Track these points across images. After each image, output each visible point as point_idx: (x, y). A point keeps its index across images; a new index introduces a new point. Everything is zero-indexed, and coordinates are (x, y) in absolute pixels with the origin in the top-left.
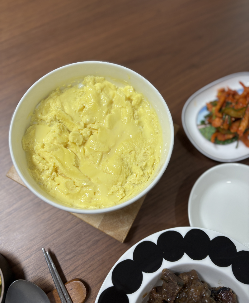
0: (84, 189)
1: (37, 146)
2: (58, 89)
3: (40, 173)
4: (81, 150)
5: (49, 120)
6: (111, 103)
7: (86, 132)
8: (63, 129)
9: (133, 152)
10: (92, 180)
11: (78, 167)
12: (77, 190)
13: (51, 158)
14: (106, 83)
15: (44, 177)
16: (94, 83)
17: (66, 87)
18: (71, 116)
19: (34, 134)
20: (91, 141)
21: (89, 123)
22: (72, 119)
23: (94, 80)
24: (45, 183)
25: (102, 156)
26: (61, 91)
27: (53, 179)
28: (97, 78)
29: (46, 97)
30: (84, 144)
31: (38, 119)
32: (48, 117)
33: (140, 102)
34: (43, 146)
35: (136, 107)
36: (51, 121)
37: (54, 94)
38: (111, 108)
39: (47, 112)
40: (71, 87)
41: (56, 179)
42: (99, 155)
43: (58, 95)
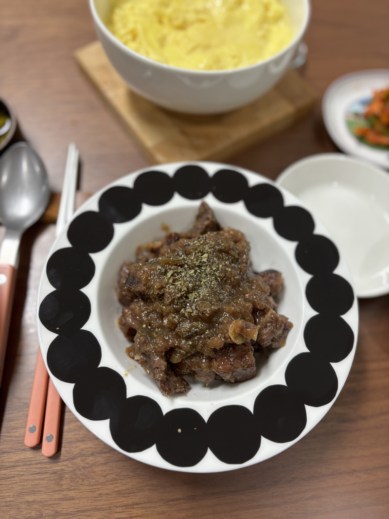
4: (174, 33)
7: (192, 17)
30: (182, 28)
34: (133, 9)
35: (271, 21)
42: (194, 44)
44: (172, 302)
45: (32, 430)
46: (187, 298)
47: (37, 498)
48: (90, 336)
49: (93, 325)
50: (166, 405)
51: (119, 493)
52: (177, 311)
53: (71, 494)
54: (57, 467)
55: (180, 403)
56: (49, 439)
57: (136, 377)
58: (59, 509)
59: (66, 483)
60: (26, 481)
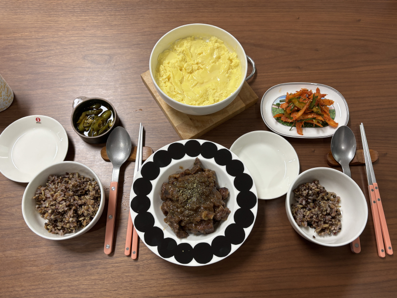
0: (178, 95)
1: (166, 62)
2: (193, 37)
3: (160, 76)
4: (188, 75)
5: (179, 52)
6: (219, 58)
7: (195, 67)
8: (184, 60)
9: (215, 90)
10: (185, 93)
11: (181, 83)
12: (174, 93)
13: (170, 71)
14: (223, 45)
15: (161, 79)
16: (216, 42)
17: (199, 38)
19: (168, 55)
20: (196, 73)
21: (200, 63)
22: (192, 57)
23: (217, 40)
24: (160, 82)
25: (197, 84)
26: (195, 39)
27: (165, 83)
28: (219, 40)
29: (184, 38)
30: (191, 73)
31: (174, 48)
32: (179, 49)
33: (237, 66)
34: (168, 63)
35: (233, 67)
36: (180, 52)
37: (190, 38)
38: (218, 61)
39: (180, 47)
40: (202, 39)
41: (167, 83)
42: (196, 82)
43: (192, 40)
44: (181, 203)
45: (127, 249)
46: (187, 201)
47: (130, 274)
48: (150, 214)
49: (151, 210)
50: (179, 241)
51: (160, 274)
52: (183, 207)
53: (143, 273)
54: (137, 263)
55: (184, 241)
56: (134, 253)
57: (168, 231)
58: (138, 279)
59: (140, 269)
60: (125, 268)
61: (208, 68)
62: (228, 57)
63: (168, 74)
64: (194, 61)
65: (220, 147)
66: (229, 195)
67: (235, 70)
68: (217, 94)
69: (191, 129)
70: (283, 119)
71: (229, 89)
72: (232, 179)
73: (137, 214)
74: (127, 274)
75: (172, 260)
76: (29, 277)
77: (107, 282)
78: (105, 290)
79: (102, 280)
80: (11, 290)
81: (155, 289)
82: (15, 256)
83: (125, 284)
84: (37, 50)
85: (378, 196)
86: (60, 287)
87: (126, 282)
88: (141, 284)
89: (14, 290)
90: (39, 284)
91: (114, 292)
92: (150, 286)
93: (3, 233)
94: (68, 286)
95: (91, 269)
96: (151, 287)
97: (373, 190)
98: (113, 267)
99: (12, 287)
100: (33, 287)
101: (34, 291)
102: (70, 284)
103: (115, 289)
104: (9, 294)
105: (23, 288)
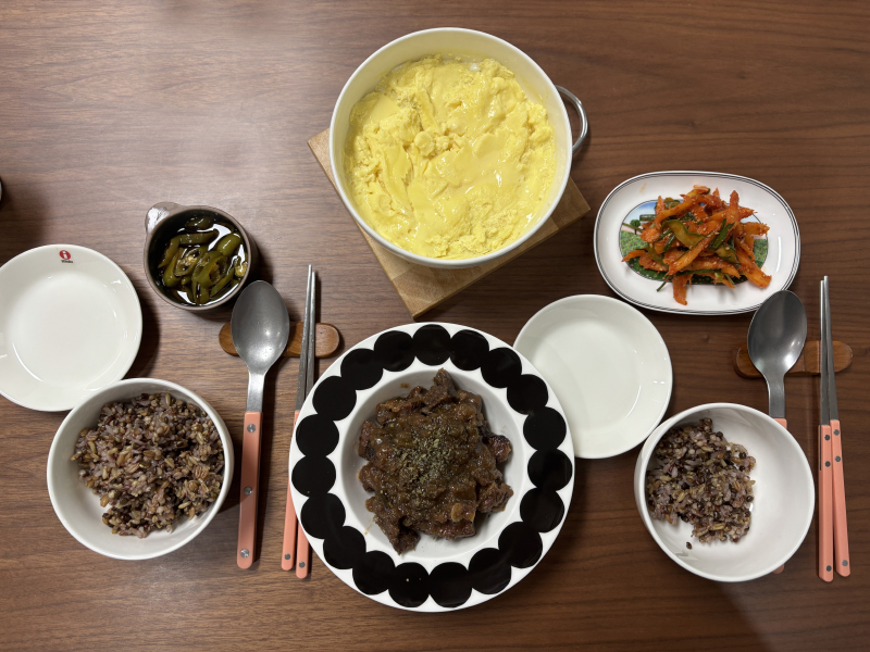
0: (399, 218)
1: (369, 127)
2: (438, 56)
3: (356, 165)
4: (423, 163)
5: (402, 97)
6: (502, 118)
7: (442, 142)
8: (415, 120)
9: (489, 207)
10: (415, 212)
11: (406, 184)
12: (391, 213)
13: (379, 152)
14: (513, 83)
15: (357, 173)
16: (496, 74)
17: (452, 59)
18: (434, 108)
19: (374, 106)
20: (442, 159)
21: (454, 131)
22: (434, 113)
23: (498, 69)
24: (355, 181)
25: (445, 188)
26: (442, 61)
27: (368, 183)
28: (503, 69)
29: (417, 60)
30: (431, 157)
31: (389, 86)
32: (404, 91)
33: (544, 140)
34: (377, 130)
35: (535, 144)
36: (405, 100)
37: (429, 60)
38: (498, 126)
39: (406, 84)
40: (460, 62)
41: (372, 184)
42: (443, 184)
43: (435, 65)
44: (405, 485)
45: (288, 557)
46: (418, 480)
47: (294, 608)
48: (335, 498)
49: (338, 489)
50: (398, 560)
51: (359, 607)
52: (409, 492)
53: (321, 606)
54: (308, 585)
55: (410, 557)
56: (302, 565)
57: (374, 534)
58: (311, 616)
59: (316, 597)
60: (285, 594)
61: (475, 144)
62: (524, 120)
63: (375, 161)
64: (440, 124)
65: (495, 343)
66: (511, 453)
67: (539, 151)
68: (493, 219)
69: (429, 286)
70: (644, 262)
71: (522, 204)
72: (519, 419)
73: (306, 499)
74: (289, 608)
75: (385, 598)
76: (81, 611)
77: (246, 623)
78: (243, 638)
79: (236, 618)
80: (44, 635)
81: (348, 638)
82: (47, 567)
83: (285, 628)
84: (46, 60)
85: (838, 451)
86: (148, 632)
87: (286, 623)
88: (318, 628)
89: (52, 637)
90: (104, 625)
91: (263, 643)
92: (338, 631)
93: (15, 516)
94: (165, 630)
95: (212, 596)
96: (338, 634)
97: (828, 438)
98: (258, 591)
99: (48, 630)
100: (92, 631)
101: (95, 639)
102: (168, 627)
103: (266, 636)
104: (42, 643)
105: (70, 632)
